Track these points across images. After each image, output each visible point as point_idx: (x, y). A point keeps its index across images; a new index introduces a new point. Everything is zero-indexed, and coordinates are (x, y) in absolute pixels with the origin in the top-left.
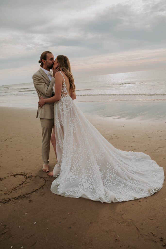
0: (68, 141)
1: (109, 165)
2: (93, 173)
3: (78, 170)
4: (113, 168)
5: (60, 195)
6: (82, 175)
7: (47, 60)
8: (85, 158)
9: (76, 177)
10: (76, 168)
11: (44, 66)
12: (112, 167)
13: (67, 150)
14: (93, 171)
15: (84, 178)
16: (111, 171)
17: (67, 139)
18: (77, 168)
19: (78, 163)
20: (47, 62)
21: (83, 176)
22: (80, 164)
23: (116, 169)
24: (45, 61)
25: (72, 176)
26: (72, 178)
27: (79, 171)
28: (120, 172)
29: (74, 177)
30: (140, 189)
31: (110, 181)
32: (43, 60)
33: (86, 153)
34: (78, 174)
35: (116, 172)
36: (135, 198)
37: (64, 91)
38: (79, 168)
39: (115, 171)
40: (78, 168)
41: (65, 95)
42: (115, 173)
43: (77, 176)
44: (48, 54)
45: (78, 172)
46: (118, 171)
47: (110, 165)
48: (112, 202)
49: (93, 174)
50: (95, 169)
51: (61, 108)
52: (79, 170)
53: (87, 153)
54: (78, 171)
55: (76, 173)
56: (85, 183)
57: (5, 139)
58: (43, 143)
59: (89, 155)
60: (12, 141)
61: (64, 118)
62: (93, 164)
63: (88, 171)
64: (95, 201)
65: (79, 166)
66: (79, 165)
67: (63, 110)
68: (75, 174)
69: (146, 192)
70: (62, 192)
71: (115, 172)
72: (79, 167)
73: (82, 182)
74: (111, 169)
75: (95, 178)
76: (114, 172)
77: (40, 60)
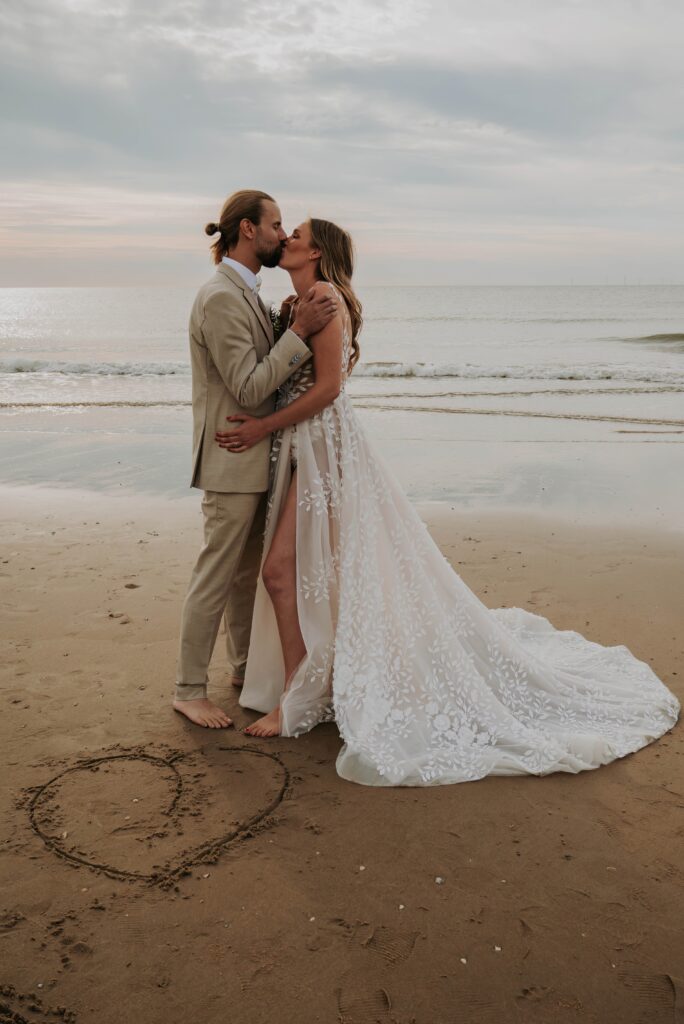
1: (496, 653)
2: (463, 689)
3: (406, 685)
4: (510, 663)
5: (404, 784)
6: (428, 702)
8: (419, 635)
9: (407, 714)
10: (394, 678)
12: (507, 660)
13: (355, 608)
14: (460, 680)
15: (440, 713)
16: (507, 674)
18: (398, 677)
19: (398, 658)
21: (432, 708)
22: (405, 662)
23: (522, 666)
24: (254, 229)
25: (390, 715)
26: (396, 722)
27: (411, 691)
28: (537, 672)
29: (398, 714)
30: (636, 713)
31: (522, 709)
32: (245, 225)
33: (419, 616)
34: (408, 700)
35: (524, 675)
36: (648, 738)
38: (405, 678)
39: (520, 671)
40: (402, 678)
42: (523, 680)
43: (409, 710)
45: (406, 695)
46: (531, 671)
47: (500, 654)
48: (602, 766)
49: (463, 693)
50: (462, 673)
52: (409, 688)
53: (424, 612)
54: (406, 691)
55: (400, 699)
56: (451, 728)
59: (429, 623)
62: (450, 655)
63: (442, 685)
64: (548, 772)
65: (405, 671)
66: (402, 665)
67: (338, 444)
68: (400, 702)
69: (657, 717)
70: (402, 773)
71: (520, 675)
72: (404, 674)
73: (436, 730)
74: (504, 667)
75: (479, 706)
76: (516, 675)
77: (217, 221)
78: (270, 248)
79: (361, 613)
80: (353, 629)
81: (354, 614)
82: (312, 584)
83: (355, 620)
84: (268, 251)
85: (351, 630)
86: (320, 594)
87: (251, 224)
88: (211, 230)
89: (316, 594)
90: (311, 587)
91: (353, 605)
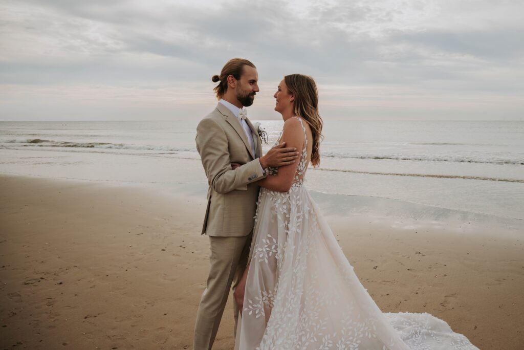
0: (287, 304)
7: (243, 81)
11: (229, 93)
13: (278, 326)
17: (287, 296)
20: (239, 85)
24: (236, 82)
32: (230, 79)
37: (300, 169)
41: (299, 179)
44: (246, 68)
51: (282, 213)
57: (38, 276)
58: (207, 305)
60: (61, 283)
61: (289, 240)
67: (287, 219)
77: (219, 74)
78: (244, 95)
79: (280, 330)
80: (273, 339)
81: (276, 330)
82: (254, 305)
83: (276, 334)
84: (243, 96)
85: (271, 340)
86: (259, 313)
87: (234, 79)
88: (215, 79)
89: (257, 312)
90: (253, 307)
91: (277, 324)
